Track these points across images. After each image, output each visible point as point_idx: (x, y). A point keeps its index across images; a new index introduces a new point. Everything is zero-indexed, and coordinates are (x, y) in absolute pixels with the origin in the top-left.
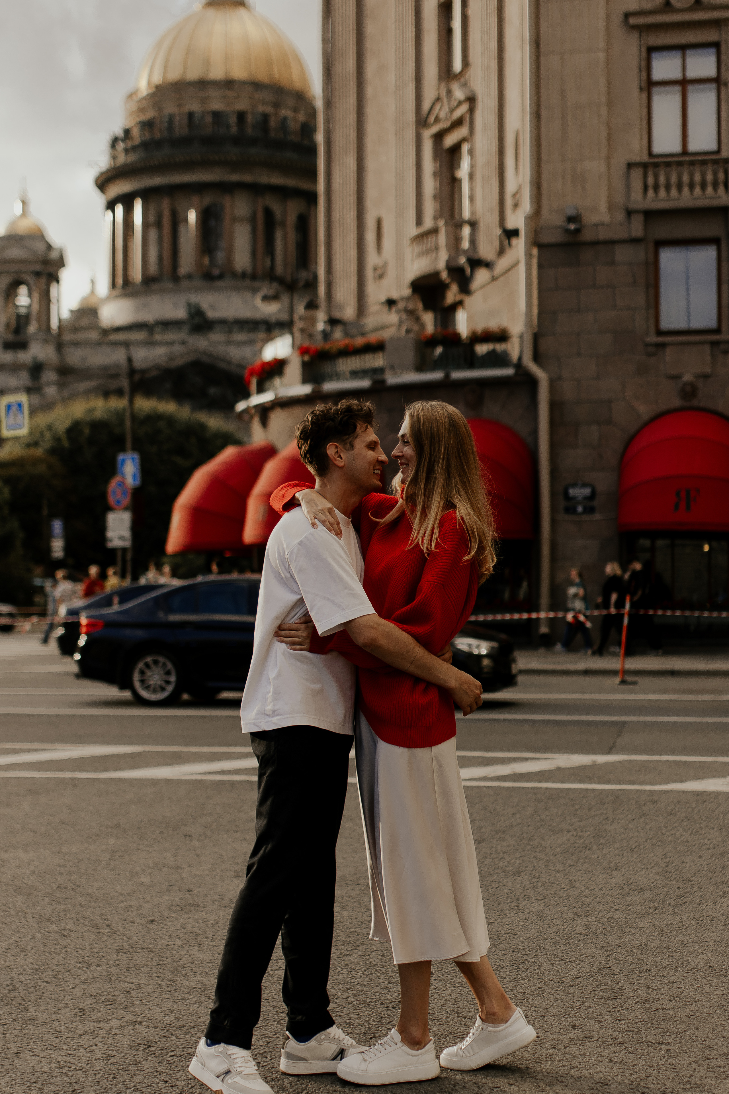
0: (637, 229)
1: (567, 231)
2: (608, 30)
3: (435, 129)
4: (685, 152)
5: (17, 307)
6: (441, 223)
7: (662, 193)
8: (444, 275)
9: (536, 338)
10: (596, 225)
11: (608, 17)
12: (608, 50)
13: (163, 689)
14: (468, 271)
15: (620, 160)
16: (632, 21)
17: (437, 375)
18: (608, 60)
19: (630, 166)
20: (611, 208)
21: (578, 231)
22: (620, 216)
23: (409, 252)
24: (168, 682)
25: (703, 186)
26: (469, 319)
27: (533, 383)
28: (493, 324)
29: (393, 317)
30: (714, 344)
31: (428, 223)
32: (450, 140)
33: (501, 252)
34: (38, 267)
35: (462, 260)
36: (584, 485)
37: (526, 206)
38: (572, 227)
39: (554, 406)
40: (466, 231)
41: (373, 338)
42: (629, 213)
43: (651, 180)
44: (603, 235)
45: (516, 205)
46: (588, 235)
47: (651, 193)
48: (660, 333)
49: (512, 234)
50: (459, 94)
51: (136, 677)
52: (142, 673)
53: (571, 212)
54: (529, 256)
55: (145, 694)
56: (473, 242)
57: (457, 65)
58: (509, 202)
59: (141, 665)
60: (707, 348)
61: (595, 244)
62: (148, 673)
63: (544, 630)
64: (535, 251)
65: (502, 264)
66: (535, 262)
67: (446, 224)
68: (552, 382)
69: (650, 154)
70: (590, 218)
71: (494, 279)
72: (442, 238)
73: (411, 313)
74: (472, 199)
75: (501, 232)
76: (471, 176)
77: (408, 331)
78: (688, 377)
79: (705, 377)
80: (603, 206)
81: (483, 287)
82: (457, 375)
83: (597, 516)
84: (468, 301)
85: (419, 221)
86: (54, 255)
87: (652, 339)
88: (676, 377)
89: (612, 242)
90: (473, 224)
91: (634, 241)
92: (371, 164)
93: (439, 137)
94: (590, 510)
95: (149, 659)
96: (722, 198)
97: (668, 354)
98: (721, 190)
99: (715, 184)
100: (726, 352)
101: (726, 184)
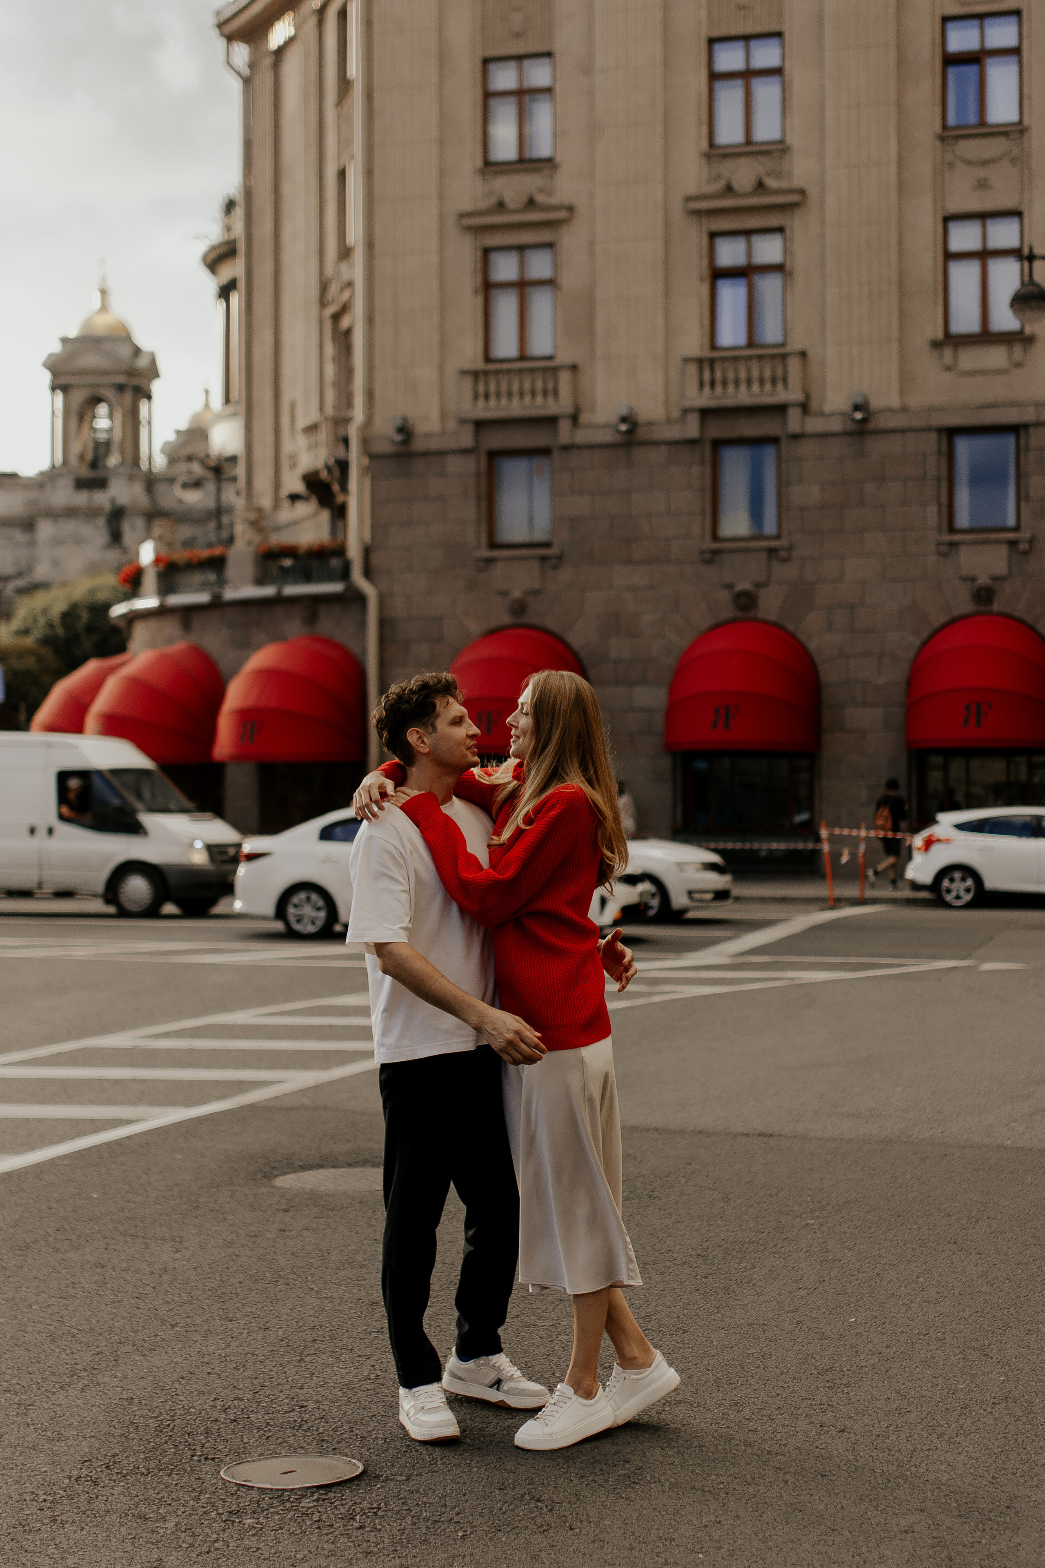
0: (467, 439)
1: (397, 442)
2: (441, 231)
4: (523, 355)
5: (95, 430)
8: (324, 474)
9: (370, 551)
10: (428, 435)
11: (442, 217)
12: (441, 251)
15: (452, 367)
16: (467, 221)
17: (268, 591)
18: (442, 263)
19: (462, 374)
20: (443, 416)
21: (408, 441)
22: (452, 425)
25: (533, 394)
27: (360, 599)
30: (543, 559)
34: (121, 379)
35: (332, 462)
37: (359, 417)
38: (402, 437)
39: (383, 623)
42: (461, 422)
43: (481, 389)
44: (434, 445)
46: (419, 445)
47: (482, 403)
48: (494, 546)
53: (401, 422)
54: (360, 467)
60: (535, 564)
61: (426, 454)
64: (364, 462)
67: (326, 420)
68: (382, 599)
69: (488, 359)
70: (420, 428)
78: (516, 594)
79: (535, 593)
80: (435, 415)
82: (291, 590)
86: (142, 363)
87: (485, 553)
88: (505, 593)
89: (442, 453)
91: (465, 451)
96: (551, 408)
97: (499, 570)
98: (550, 400)
99: (545, 393)
100: (556, 567)
101: (556, 392)
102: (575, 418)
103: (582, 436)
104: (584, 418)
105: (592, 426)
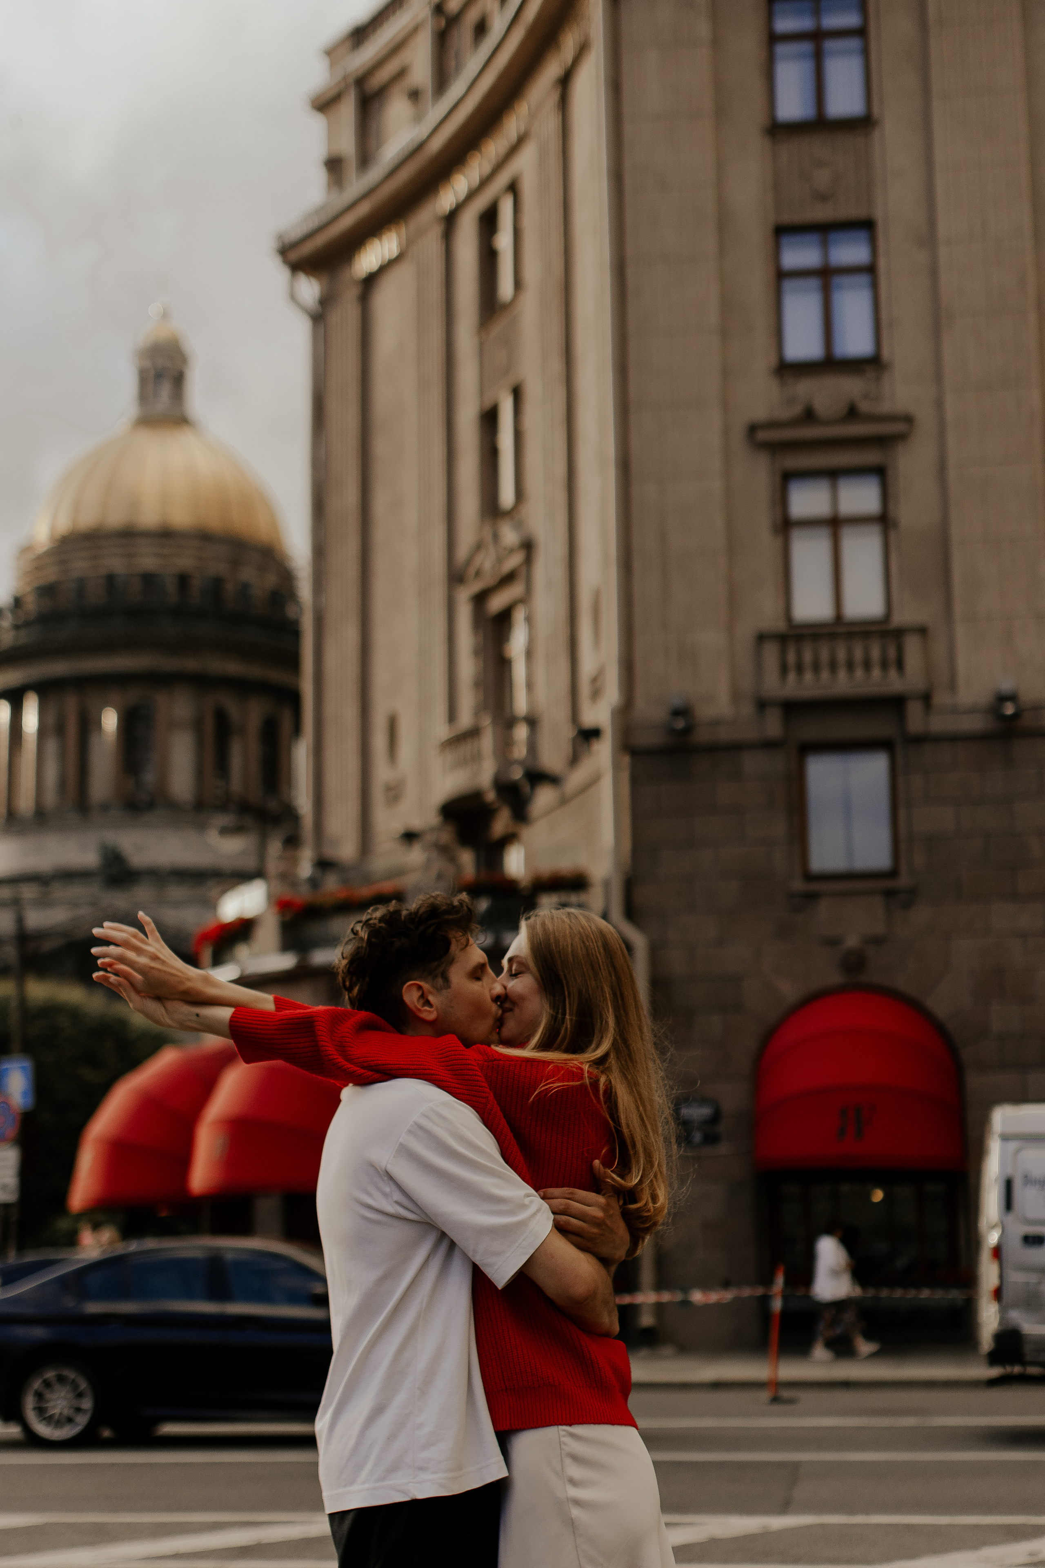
0: (773, 727)
1: (672, 732)
2: (726, 449)
3: (475, 587)
4: (839, 617)
6: (486, 721)
7: (808, 676)
8: (491, 796)
9: (630, 885)
10: (715, 722)
11: (726, 429)
12: (727, 475)
13: (70, 1420)
14: (527, 788)
15: (746, 630)
16: (761, 436)
18: (728, 491)
19: (762, 638)
20: (736, 696)
21: (687, 731)
22: (747, 709)
23: (437, 762)
24: (78, 1410)
25: (867, 665)
26: (528, 859)
28: (565, 864)
29: (416, 856)
30: (889, 893)
31: (465, 719)
32: (497, 603)
33: (574, 760)
35: (517, 774)
36: (704, 1101)
37: (612, 695)
38: (680, 724)
39: (657, 986)
40: (521, 732)
41: (387, 886)
42: (762, 705)
43: (791, 657)
44: (724, 735)
45: (596, 694)
46: (702, 736)
47: (792, 677)
48: (809, 877)
49: (589, 735)
50: (510, 536)
51: (29, 1403)
52: (39, 1396)
53: (677, 702)
54: (616, 766)
55: (43, 1430)
56: (532, 746)
57: (507, 496)
58: (585, 689)
59: (37, 1384)
60: (878, 901)
61: (714, 749)
62: (48, 1395)
63: (647, 1320)
64: (626, 760)
65: (576, 778)
66: (625, 776)
67: (494, 723)
68: (655, 951)
69: (790, 622)
70: (705, 712)
71: (564, 801)
72: (487, 742)
73: (444, 850)
74: (530, 686)
75: (575, 733)
76: (529, 654)
77: (440, 877)
78: (850, 943)
79: (878, 941)
80: (724, 694)
81: (548, 812)
83: (723, 1149)
84: (528, 833)
85: (452, 716)
87: (798, 886)
88: (833, 942)
89: (736, 748)
90: (532, 722)
91: (769, 745)
92: (381, 638)
93: (480, 599)
94: (711, 1139)
95: (50, 1374)
96: (895, 684)
97: (824, 908)
98: (893, 673)
99: (884, 665)
100: (907, 906)
101: (900, 664)
102: (926, 698)
103: (939, 724)
104: (941, 698)
105: (955, 710)
